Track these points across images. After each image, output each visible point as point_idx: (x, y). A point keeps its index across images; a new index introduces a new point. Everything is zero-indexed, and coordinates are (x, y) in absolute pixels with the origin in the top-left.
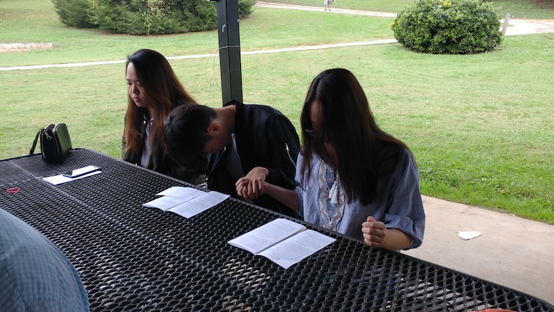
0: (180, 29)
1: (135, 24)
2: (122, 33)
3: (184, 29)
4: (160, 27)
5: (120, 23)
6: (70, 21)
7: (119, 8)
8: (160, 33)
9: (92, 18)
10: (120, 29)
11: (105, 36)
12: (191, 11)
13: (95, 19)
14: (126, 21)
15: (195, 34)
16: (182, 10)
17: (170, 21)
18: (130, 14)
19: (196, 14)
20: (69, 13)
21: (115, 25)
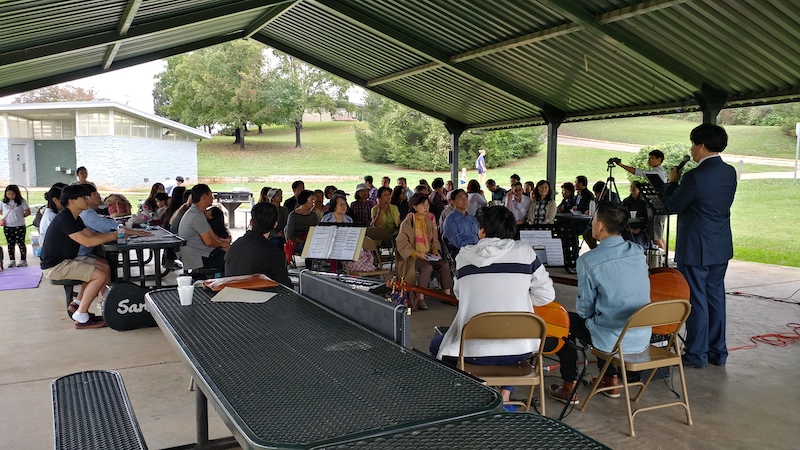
1: (425, 162)
2: (413, 169)
5: (413, 160)
6: (369, 157)
7: (413, 148)
9: (389, 156)
10: (412, 166)
13: (392, 157)
14: (418, 159)
16: (467, 150)
18: (421, 153)
20: (371, 150)
21: (409, 162)
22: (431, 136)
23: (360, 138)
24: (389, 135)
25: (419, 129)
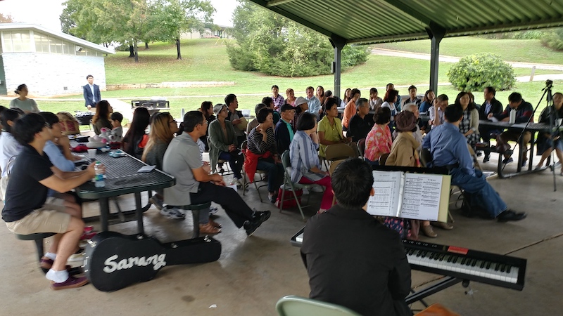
0: (314, 73)
1: (284, 70)
2: (274, 75)
3: (316, 73)
4: (301, 72)
5: (274, 68)
6: (238, 67)
7: (275, 59)
8: (300, 76)
9: (256, 65)
10: (273, 73)
11: (263, 77)
12: (322, 61)
13: (259, 66)
14: (278, 68)
15: (324, 77)
16: (316, 60)
17: (308, 68)
18: (281, 63)
19: (325, 63)
20: (239, 61)
21: (270, 70)
22: (289, 49)
23: (230, 51)
24: (255, 49)
25: (278, 43)
